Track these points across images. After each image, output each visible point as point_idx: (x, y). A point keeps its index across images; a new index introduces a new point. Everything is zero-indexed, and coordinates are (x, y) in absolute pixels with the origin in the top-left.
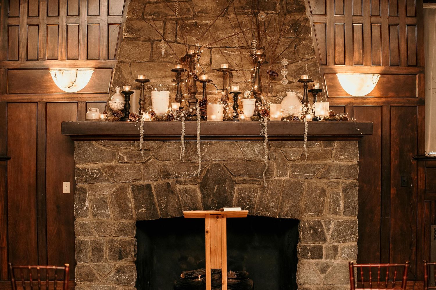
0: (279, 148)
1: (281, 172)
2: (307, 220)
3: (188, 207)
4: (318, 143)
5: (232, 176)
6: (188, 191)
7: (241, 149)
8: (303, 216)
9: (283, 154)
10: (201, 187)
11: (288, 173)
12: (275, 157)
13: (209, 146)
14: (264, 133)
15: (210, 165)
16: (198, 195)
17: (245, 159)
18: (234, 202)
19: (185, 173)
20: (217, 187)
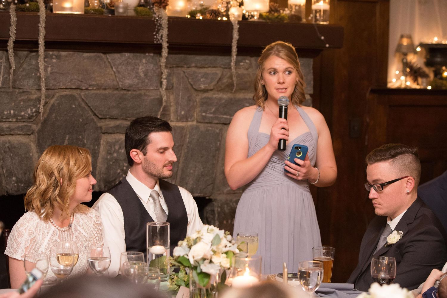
0: (180, 69)
1: (183, 113)
2: (227, 200)
3: (14, 178)
4: (247, 61)
5: (95, 120)
6: (15, 147)
7: (112, 68)
8: (219, 192)
9: (186, 79)
10: (39, 139)
11: (195, 115)
12: (173, 84)
13: (54, 61)
14: (161, 39)
15: (55, 98)
16: (33, 155)
17: (120, 87)
18: (98, 168)
19: (8, 112)
20: (69, 139)
